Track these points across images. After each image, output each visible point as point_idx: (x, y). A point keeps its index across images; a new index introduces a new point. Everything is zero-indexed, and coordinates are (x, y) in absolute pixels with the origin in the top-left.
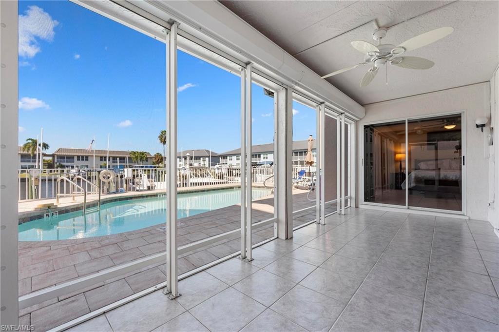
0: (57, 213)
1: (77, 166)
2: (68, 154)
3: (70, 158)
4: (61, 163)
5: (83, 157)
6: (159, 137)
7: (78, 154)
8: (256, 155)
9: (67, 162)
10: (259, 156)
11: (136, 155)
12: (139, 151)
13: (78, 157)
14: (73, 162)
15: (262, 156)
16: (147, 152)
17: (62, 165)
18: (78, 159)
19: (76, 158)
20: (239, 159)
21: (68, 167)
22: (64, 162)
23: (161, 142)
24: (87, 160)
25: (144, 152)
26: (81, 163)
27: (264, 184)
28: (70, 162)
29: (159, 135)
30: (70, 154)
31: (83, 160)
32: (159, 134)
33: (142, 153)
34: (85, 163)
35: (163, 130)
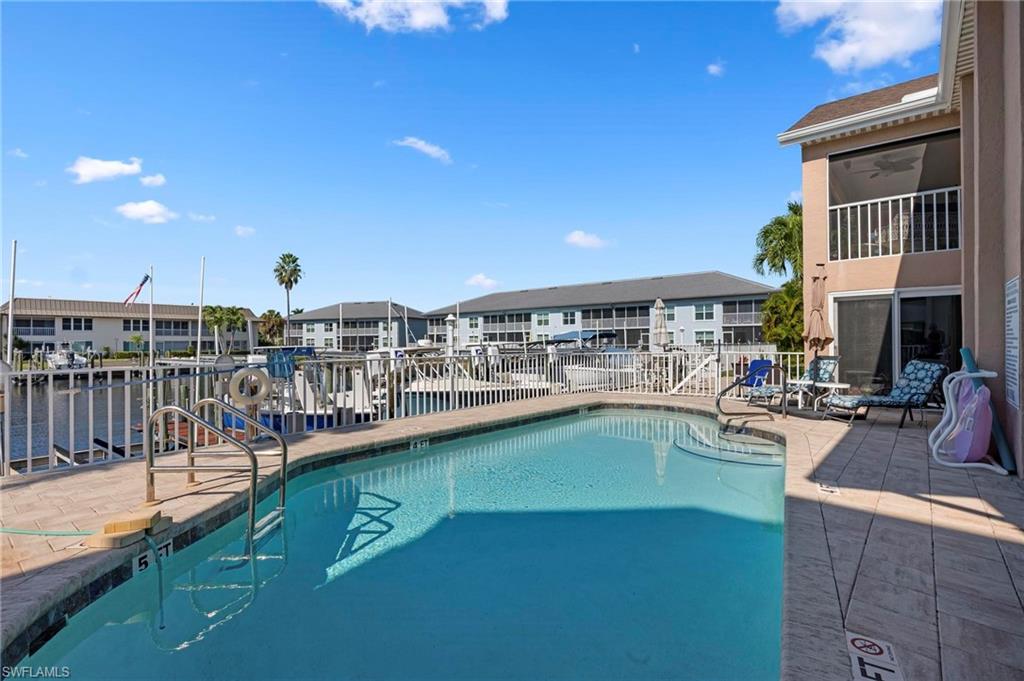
0: (171, 548)
1: (65, 346)
2: (39, 313)
3: (44, 323)
4: (19, 337)
5: (78, 320)
6: (276, 271)
7: (64, 313)
8: (518, 315)
9: (35, 333)
10: (528, 318)
11: (218, 315)
12: (225, 305)
13: (66, 321)
14: (52, 333)
15: (534, 317)
16: (245, 307)
17: (21, 342)
18: (66, 327)
19: (59, 324)
20: (476, 325)
21: (39, 346)
22: (29, 334)
23: (281, 284)
24: (89, 327)
25: (238, 307)
26: (75, 336)
27: (718, 404)
28: (43, 333)
29: (275, 266)
30: (44, 313)
31: (78, 327)
32: (275, 261)
33: (233, 311)
34: (83, 335)
35: (286, 253)
